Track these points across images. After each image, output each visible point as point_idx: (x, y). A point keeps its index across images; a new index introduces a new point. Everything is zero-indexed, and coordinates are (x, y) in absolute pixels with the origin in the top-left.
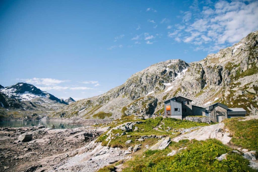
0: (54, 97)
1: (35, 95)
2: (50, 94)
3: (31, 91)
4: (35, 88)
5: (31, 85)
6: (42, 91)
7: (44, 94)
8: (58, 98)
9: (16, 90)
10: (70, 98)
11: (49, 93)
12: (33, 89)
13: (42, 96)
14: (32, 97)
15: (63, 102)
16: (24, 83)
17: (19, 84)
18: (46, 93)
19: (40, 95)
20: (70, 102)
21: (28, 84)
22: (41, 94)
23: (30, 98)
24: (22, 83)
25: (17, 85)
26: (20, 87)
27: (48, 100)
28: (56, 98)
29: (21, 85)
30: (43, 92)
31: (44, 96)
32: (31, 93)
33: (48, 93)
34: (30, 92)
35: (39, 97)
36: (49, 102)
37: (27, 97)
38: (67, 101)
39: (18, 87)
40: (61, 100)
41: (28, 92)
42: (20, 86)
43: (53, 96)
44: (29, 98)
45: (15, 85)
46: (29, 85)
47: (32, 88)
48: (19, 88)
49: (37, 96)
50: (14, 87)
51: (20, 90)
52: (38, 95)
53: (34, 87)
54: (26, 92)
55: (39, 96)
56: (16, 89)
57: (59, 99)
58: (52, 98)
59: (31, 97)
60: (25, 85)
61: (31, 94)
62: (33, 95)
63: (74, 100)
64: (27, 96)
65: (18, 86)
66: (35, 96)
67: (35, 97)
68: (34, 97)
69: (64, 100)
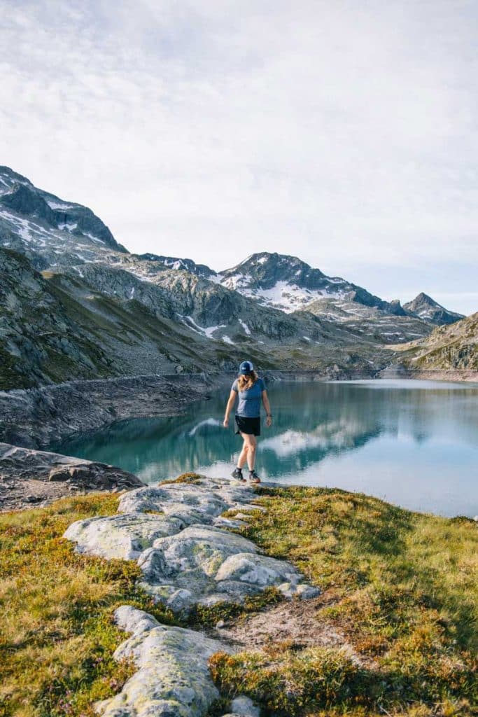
0: (370, 295)
1: (307, 291)
2: (352, 285)
3: (293, 278)
4: (305, 267)
5: (292, 259)
6: (328, 277)
7: (335, 287)
8: (380, 300)
9: (250, 279)
10: (423, 294)
11: (350, 282)
12: (298, 273)
13: (330, 293)
14: (301, 298)
15: (400, 311)
16: (272, 255)
17: (255, 257)
18: (341, 282)
19: (322, 291)
20: (423, 309)
21: (282, 256)
22: (327, 287)
23: (295, 303)
24: (266, 253)
25: (252, 263)
26: (262, 268)
27: (356, 307)
28: (375, 297)
29: (262, 261)
30: (333, 279)
31: (334, 293)
32: (295, 286)
33: (349, 284)
34: (291, 283)
35: (320, 297)
36: (358, 312)
37: (286, 299)
38: (411, 308)
39: (256, 270)
40: (393, 305)
41: (286, 282)
42: (259, 264)
43: (365, 291)
44: (292, 303)
45: (246, 264)
46: (287, 257)
47: (296, 268)
48: (259, 270)
49: (315, 296)
50: (241, 269)
51: (260, 277)
52: (317, 292)
53: (302, 263)
54: (279, 283)
55: (320, 294)
56: (250, 277)
57: (385, 302)
58: (363, 297)
59: (295, 298)
60: (274, 258)
61: (294, 290)
62: (301, 294)
63: (436, 304)
64: (285, 295)
65: (253, 266)
66: (309, 295)
67: (309, 298)
68: (306, 298)
69: (402, 305)
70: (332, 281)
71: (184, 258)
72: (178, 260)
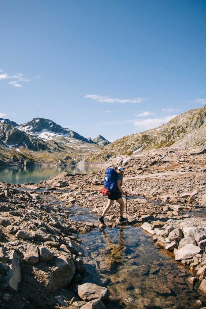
0: (80, 135)
1: (55, 133)
2: (73, 131)
3: (50, 128)
4: (54, 124)
5: (49, 121)
6: (63, 128)
7: (66, 132)
8: (84, 137)
10: (100, 135)
12: (52, 126)
14: (52, 136)
15: (91, 142)
17: (35, 119)
18: (68, 130)
19: (61, 133)
20: (100, 141)
22: (63, 132)
23: (50, 138)
24: (39, 118)
25: (33, 122)
26: (37, 124)
27: (73, 140)
28: (82, 136)
29: (37, 121)
30: (65, 129)
31: (65, 134)
32: (50, 131)
33: (71, 131)
34: (48, 130)
35: (60, 136)
36: (74, 142)
37: (46, 136)
38: (96, 141)
40: (89, 140)
41: (47, 130)
42: (36, 122)
43: (78, 134)
44: (49, 137)
45: (30, 122)
46: (47, 120)
47: (51, 124)
48: (36, 125)
49: (58, 135)
50: (29, 124)
51: (36, 127)
52: (58, 133)
53: (53, 122)
54: (44, 130)
55: (60, 134)
56: (32, 127)
57: (86, 138)
58: (77, 136)
59: (50, 136)
60: (42, 120)
61: (50, 132)
62: (52, 134)
63: (105, 139)
64: (46, 135)
65: (33, 123)
66: (55, 135)
67: (56, 136)
69: (92, 140)
70: (64, 130)
71: (6, 119)
72: (3, 119)
